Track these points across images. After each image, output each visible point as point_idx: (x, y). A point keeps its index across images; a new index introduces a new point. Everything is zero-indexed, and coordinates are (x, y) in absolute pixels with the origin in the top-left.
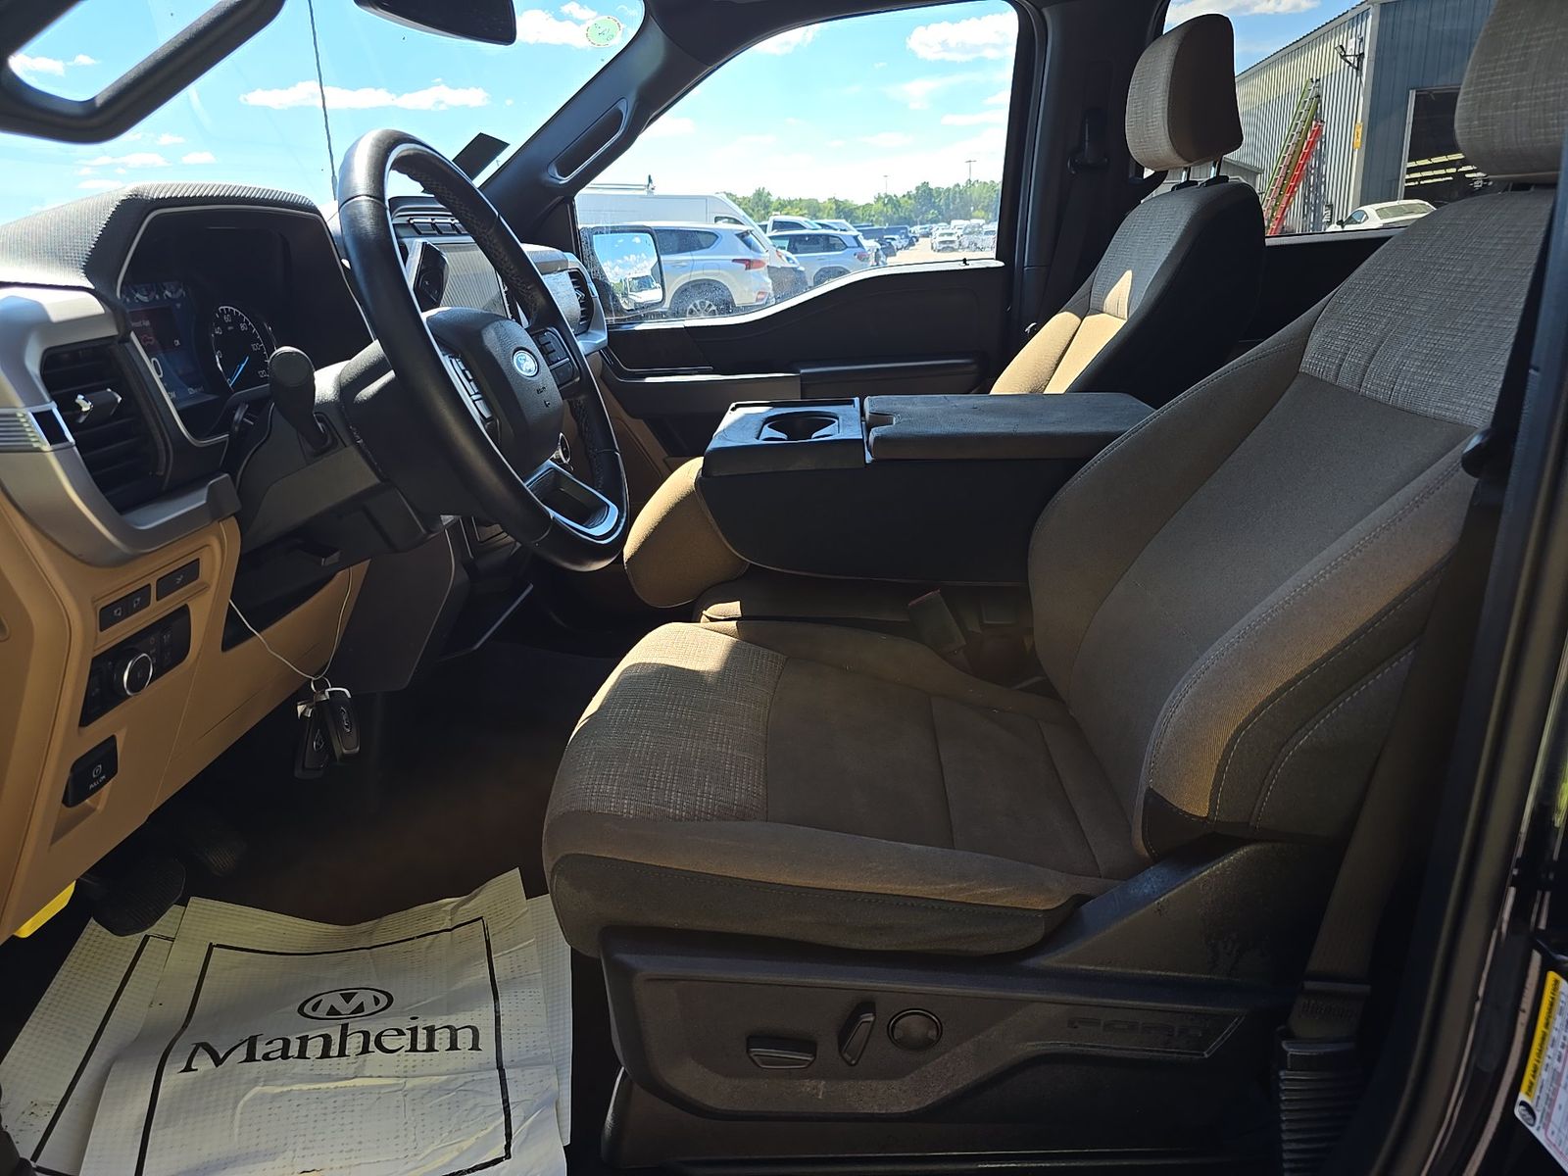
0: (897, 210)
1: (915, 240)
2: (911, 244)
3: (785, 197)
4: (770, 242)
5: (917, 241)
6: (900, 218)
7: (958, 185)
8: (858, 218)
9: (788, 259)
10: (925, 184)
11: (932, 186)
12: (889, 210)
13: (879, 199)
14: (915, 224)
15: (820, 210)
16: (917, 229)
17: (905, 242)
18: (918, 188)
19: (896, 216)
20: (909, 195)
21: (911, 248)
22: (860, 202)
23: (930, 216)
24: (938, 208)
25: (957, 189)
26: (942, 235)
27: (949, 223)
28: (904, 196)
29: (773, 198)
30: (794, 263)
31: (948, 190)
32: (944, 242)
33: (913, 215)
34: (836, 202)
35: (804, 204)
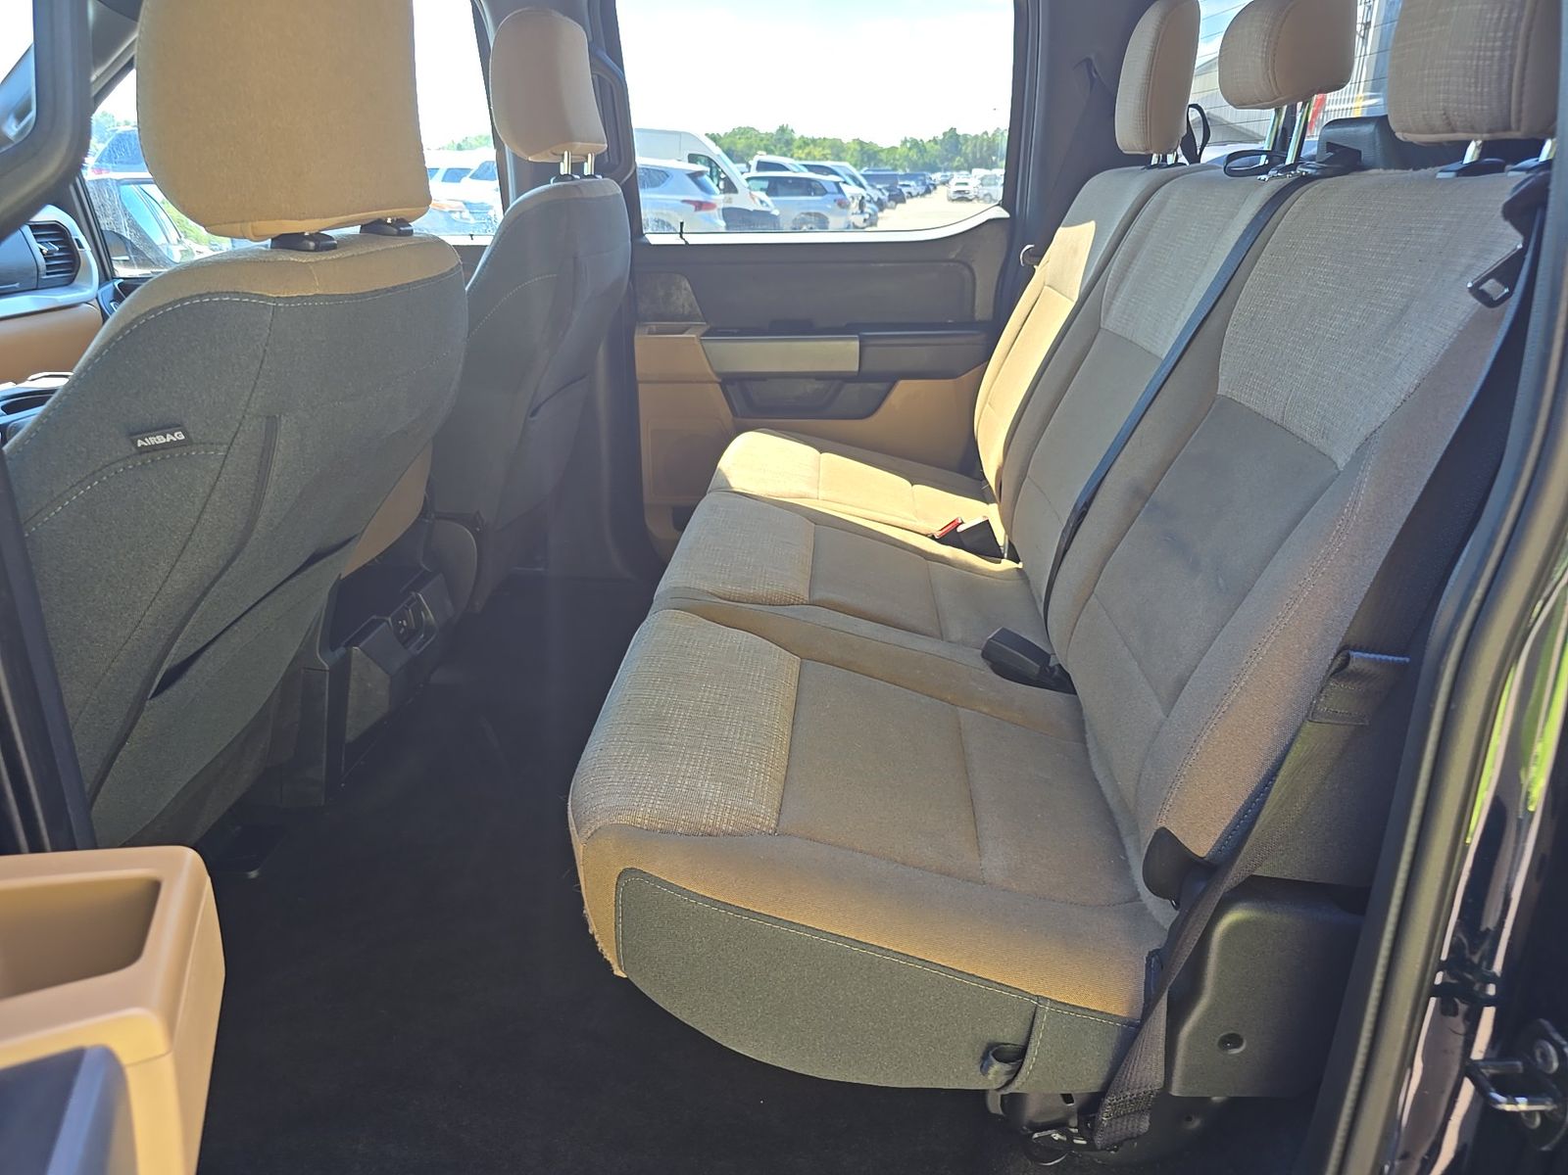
0: (922, 155)
1: (931, 188)
2: (928, 191)
3: (808, 135)
4: (746, 184)
5: (935, 188)
6: (925, 163)
7: (986, 133)
8: (881, 160)
9: (762, 202)
10: (953, 130)
11: (960, 132)
12: (914, 155)
13: (905, 142)
14: (938, 170)
15: (843, 151)
16: (937, 177)
17: (921, 190)
18: (945, 134)
19: (921, 161)
20: (935, 140)
21: (928, 196)
22: (886, 145)
23: (956, 164)
24: (965, 156)
25: (985, 137)
26: (958, 184)
27: (971, 172)
28: (930, 141)
29: (797, 136)
30: (767, 205)
31: (976, 137)
32: (959, 192)
33: (938, 161)
34: (861, 143)
35: (827, 143)
